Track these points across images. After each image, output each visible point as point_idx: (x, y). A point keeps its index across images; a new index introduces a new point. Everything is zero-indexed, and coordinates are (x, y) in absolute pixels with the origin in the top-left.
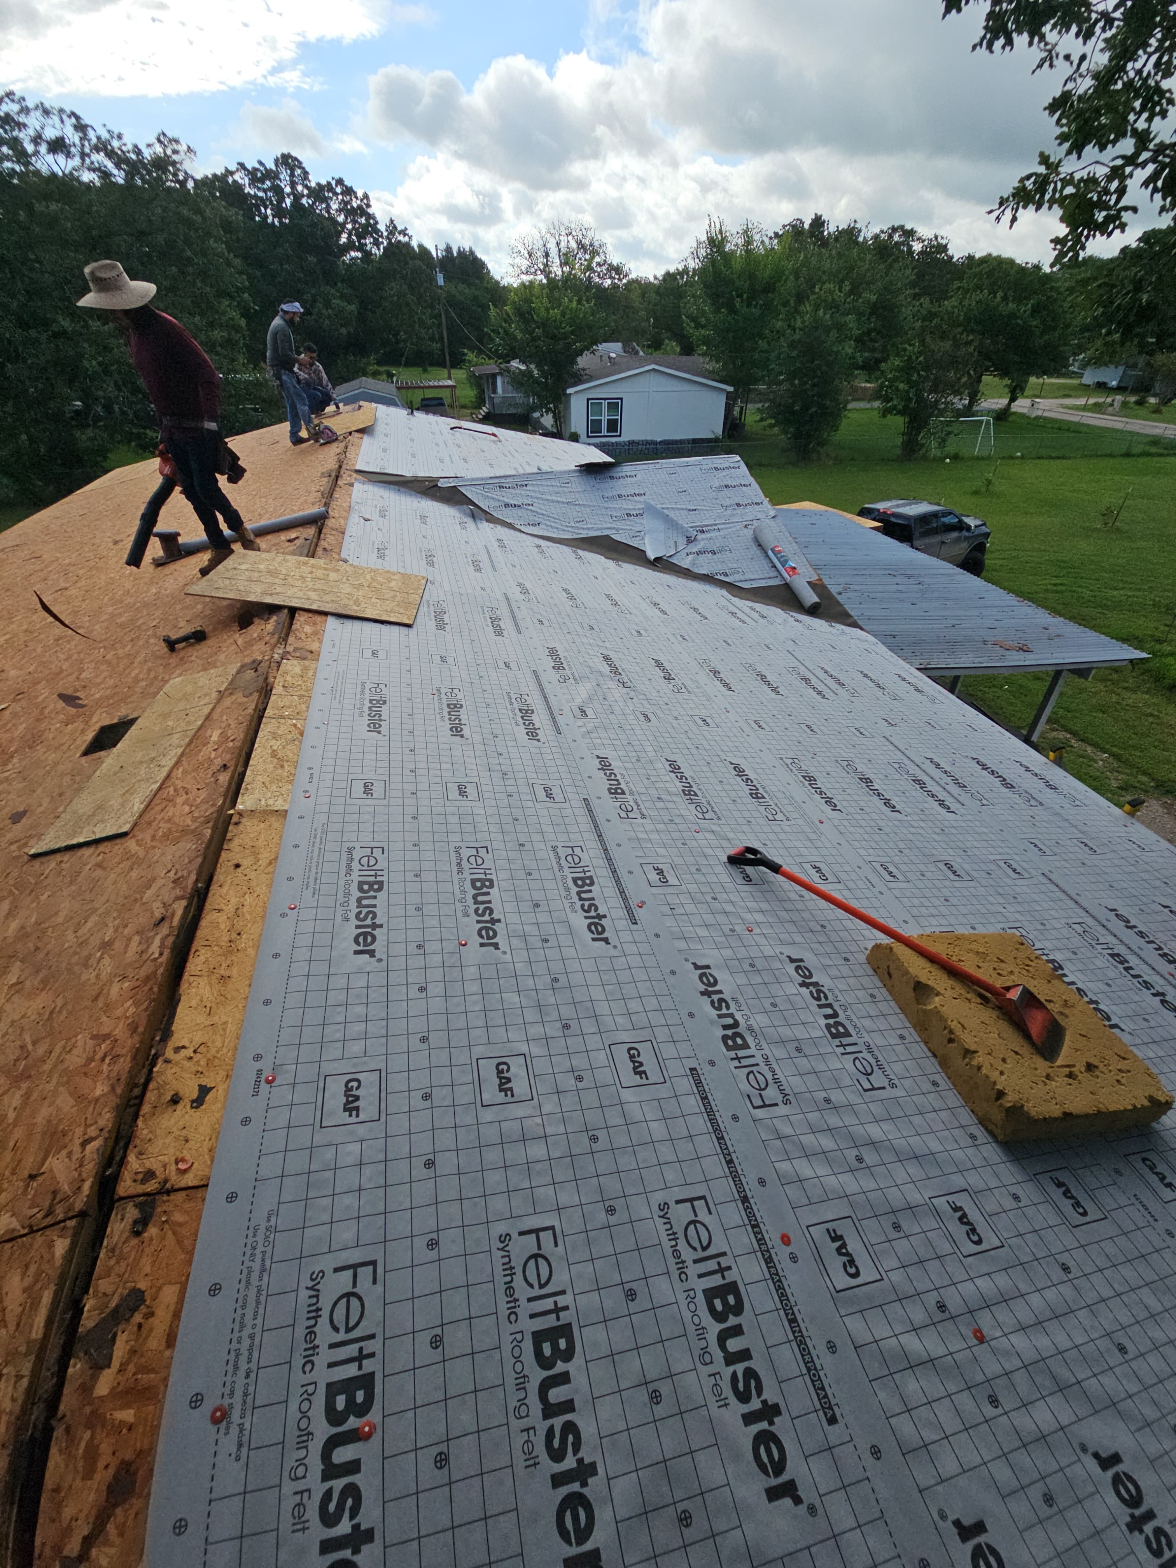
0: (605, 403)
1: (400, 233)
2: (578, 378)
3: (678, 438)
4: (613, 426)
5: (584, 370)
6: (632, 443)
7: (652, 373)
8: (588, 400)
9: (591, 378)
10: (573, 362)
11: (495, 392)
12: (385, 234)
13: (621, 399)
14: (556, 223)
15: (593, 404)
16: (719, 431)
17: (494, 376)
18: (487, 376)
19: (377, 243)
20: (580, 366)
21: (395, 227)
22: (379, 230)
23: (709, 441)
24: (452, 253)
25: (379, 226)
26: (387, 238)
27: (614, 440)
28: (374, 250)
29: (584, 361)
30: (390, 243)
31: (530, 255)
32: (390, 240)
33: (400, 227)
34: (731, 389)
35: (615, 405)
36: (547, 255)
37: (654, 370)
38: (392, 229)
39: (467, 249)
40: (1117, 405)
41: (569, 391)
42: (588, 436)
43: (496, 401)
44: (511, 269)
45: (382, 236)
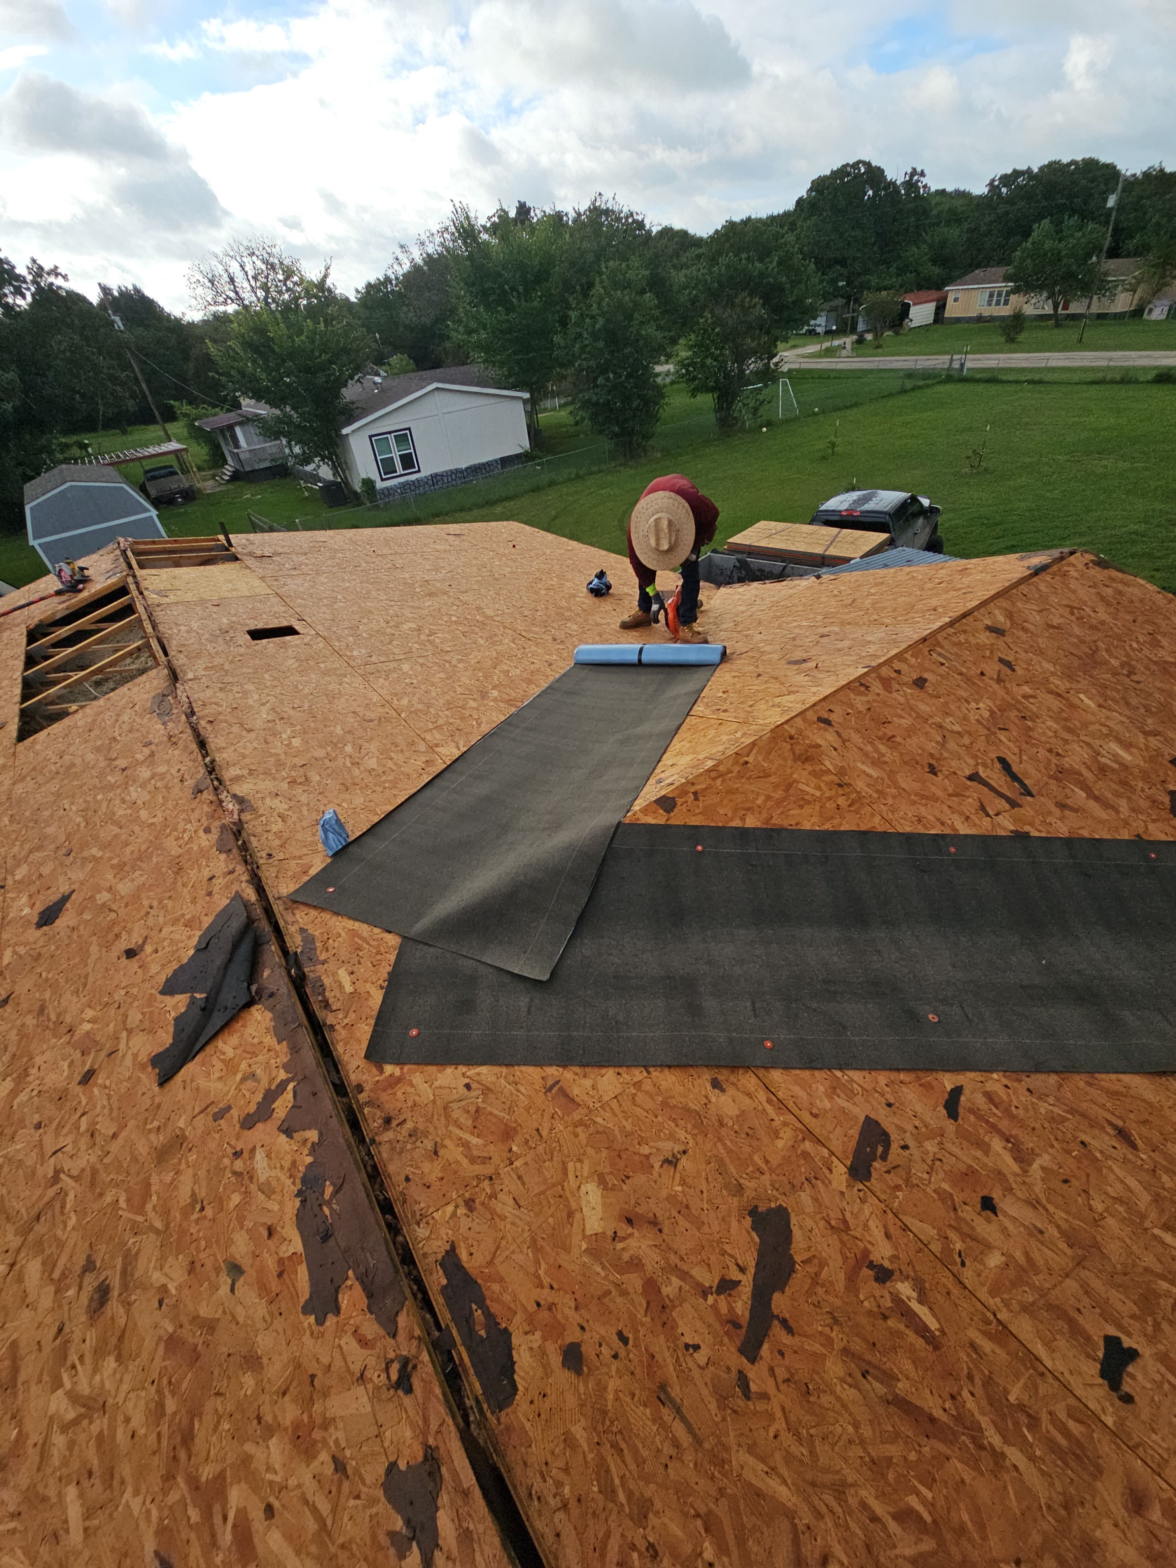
0: (391, 438)
1: (49, 274)
2: (350, 414)
3: (484, 460)
4: (408, 461)
5: (353, 403)
6: (434, 476)
7: (436, 393)
8: (370, 437)
9: (365, 412)
10: (337, 395)
11: (237, 446)
12: (29, 278)
13: (409, 429)
14: (232, 243)
15: (377, 441)
16: (526, 444)
17: (231, 428)
18: (222, 430)
19: (18, 292)
20: (348, 400)
21: (41, 268)
22: (20, 276)
23: (518, 456)
24: (112, 295)
25: (17, 271)
26: (34, 282)
27: (413, 477)
28: (20, 301)
29: (350, 392)
30: (39, 288)
31: (212, 282)
32: (38, 284)
33: (47, 267)
34: (527, 395)
35: (404, 437)
36: (232, 280)
37: (437, 389)
38: (39, 272)
39: (130, 287)
40: (848, 346)
41: (345, 431)
42: (383, 480)
43: (242, 456)
44: (194, 302)
45: (25, 282)
